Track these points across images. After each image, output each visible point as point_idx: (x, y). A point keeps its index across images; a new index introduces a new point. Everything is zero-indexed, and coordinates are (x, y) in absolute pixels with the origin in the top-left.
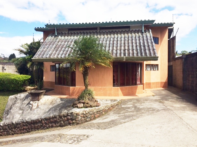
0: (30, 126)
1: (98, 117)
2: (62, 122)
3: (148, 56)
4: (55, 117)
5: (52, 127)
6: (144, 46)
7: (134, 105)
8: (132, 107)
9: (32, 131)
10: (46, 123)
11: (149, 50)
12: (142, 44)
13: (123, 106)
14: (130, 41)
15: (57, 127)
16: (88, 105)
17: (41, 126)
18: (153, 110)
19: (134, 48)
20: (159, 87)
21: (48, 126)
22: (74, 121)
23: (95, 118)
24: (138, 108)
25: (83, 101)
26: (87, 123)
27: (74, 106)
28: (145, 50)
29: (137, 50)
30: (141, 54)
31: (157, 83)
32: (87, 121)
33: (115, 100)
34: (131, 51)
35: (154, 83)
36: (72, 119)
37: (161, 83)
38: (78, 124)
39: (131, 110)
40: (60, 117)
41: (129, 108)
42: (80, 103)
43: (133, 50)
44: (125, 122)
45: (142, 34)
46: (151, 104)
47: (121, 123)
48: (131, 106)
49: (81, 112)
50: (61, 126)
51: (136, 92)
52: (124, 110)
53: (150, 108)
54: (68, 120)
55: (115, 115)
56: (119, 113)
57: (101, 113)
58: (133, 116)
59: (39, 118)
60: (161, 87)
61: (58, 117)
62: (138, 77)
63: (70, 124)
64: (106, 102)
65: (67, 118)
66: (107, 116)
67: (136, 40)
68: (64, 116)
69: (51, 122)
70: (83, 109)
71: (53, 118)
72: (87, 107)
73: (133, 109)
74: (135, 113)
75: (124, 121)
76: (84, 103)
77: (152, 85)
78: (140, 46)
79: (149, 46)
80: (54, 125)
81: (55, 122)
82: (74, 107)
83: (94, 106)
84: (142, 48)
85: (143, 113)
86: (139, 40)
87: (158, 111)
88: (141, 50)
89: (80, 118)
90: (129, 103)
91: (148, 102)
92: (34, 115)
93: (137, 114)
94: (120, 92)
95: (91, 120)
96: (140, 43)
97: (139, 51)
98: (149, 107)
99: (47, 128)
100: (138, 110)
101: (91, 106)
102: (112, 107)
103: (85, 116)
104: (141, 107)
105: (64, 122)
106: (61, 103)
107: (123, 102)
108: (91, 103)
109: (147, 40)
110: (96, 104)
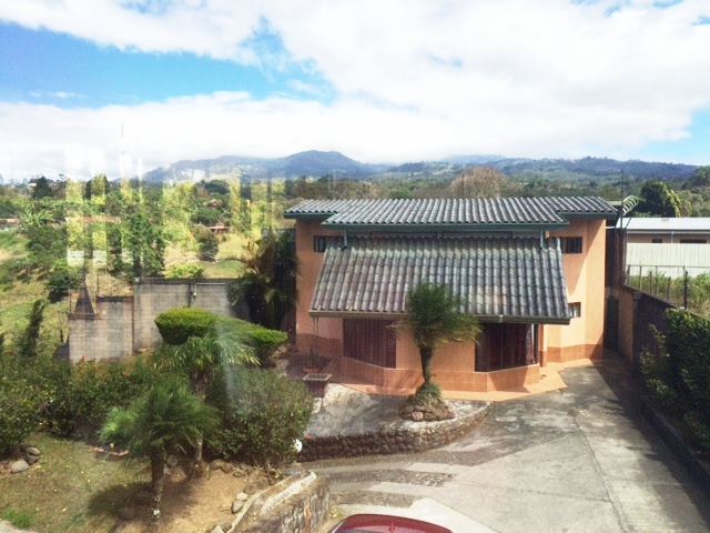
0: (314, 450)
1: (454, 440)
2: (386, 446)
3: (550, 315)
4: (371, 436)
5: (365, 453)
6: (543, 288)
7: (519, 417)
8: (516, 422)
9: (318, 458)
10: (350, 446)
11: (553, 298)
12: (538, 283)
13: (498, 419)
14: (512, 271)
15: (375, 454)
16: (432, 417)
17: (340, 450)
18: (554, 432)
19: (521, 292)
20: (581, 357)
21: (354, 451)
22: (410, 446)
23: (447, 442)
24: (528, 426)
25: (423, 408)
26: (433, 451)
27: (406, 416)
28: (544, 298)
29: (527, 297)
30: (536, 308)
31: (576, 347)
32: (434, 448)
33: (481, 404)
34: (514, 300)
35: (567, 349)
36: (405, 443)
37: (587, 346)
38: (416, 451)
39: (514, 430)
40: (381, 436)
41: (509, 424)
42: (415, 410)
43: (518, 296)
44: (504, 455)
45: (539, 252)
46: (552, 416)
47: (498, 456)
48: (514, 419)
49: (423, 430)
50: (383, 453)
51: (523, 380)
52: (501, 428)
53: (549, 428)
54: (397, 442)
55: (484, 439)
56: (492, 436)
57: (458, 433)
58: (517, 442)
59: (336, 435)
60: (586, 356)
61: (376, 436)
62: (528, 346)
63: (401, 450)
64: (462, 407)
65: (396, 440)
66: (470, 440)
67: (525, 268)
68: (390, 436)
69: (362, 445)
70: (424, 424)
71: (365, 437)
72: (430, 420)
73: (518, 426)
74: (520, 437)
75: (502, 451)
76: (424, 412)
77: (562, 354)
78: (534, 287)
79: (552, 288)
80: (369, 451)
81: (372, 445)
82: (405, 419)
83: (444, 419)
84: (539, 291)
85: (535, 437)
86: (533, 268)
87: (562, 434)
88: (535, 296)
89: (421, 441)
90: (510, 412)
91: (547, 410)
92: (320, 428)
93: (525, 439)
94: (490, 383)
95: (440, 445)
96: (533, 278)
97: (530, 299)
98: (547, 424)
99: (354, 455)
100: (526, 429)
101: (438, 419)
102: (477, 420)
103: (430, 437)
104: (533, 424)
105: (389, 446)
106: (372, 407)
107: (498, 408)
108: (438, 413)
109: (550, 269)
110: (446, 414)
